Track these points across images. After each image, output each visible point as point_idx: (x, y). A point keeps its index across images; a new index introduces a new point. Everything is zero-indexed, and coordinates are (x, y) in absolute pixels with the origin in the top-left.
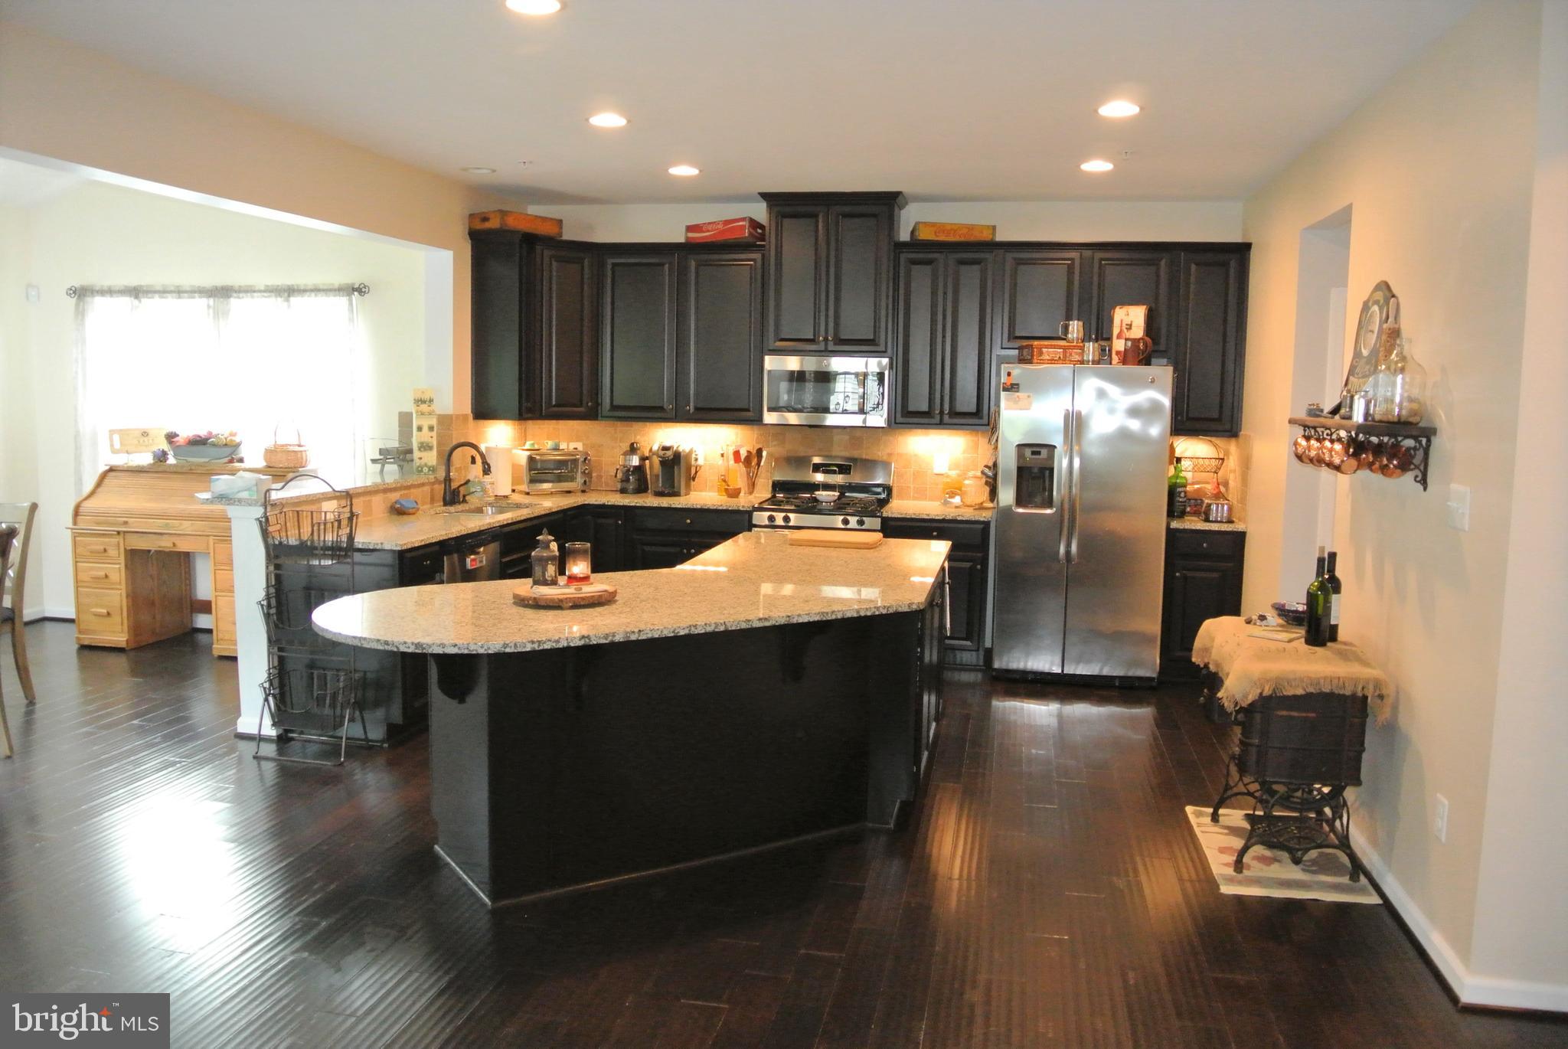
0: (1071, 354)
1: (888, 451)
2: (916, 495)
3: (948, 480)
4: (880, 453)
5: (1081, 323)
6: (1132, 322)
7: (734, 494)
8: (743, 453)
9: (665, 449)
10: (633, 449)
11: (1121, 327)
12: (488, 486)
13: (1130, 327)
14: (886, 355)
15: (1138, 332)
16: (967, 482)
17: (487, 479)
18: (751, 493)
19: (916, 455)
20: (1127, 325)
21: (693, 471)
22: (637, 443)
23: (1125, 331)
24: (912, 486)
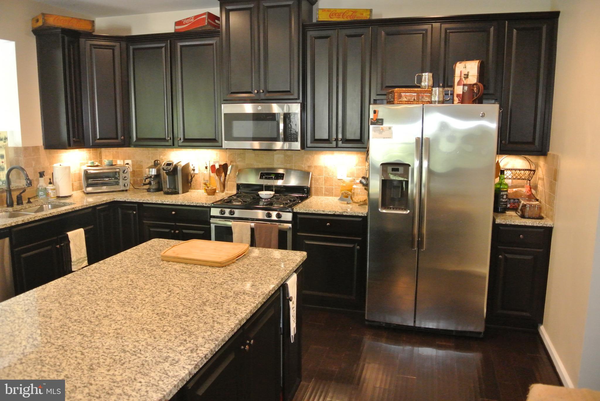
0: (423, 97)
1: (308, 164)
2: (326, 193)
3: (344, 185)
4: (303, 166)
5: (431, 74)
6: (468, 72)
7: (212, 192)
8: (217, 166)
9: (169, 165)
10: (156, 164)
11: (461, 76)
12: (50, 191)
13: (467, 76)
14: (298, 101)
15: (473, 79)
16: (354, 186)
17: (50, 187)
18: (223, 191)
19: (325, 167)
20: (465, 75)
21: (190, 178)
22: (157, 160)
23: (464, 79)
24: (324, 187)
